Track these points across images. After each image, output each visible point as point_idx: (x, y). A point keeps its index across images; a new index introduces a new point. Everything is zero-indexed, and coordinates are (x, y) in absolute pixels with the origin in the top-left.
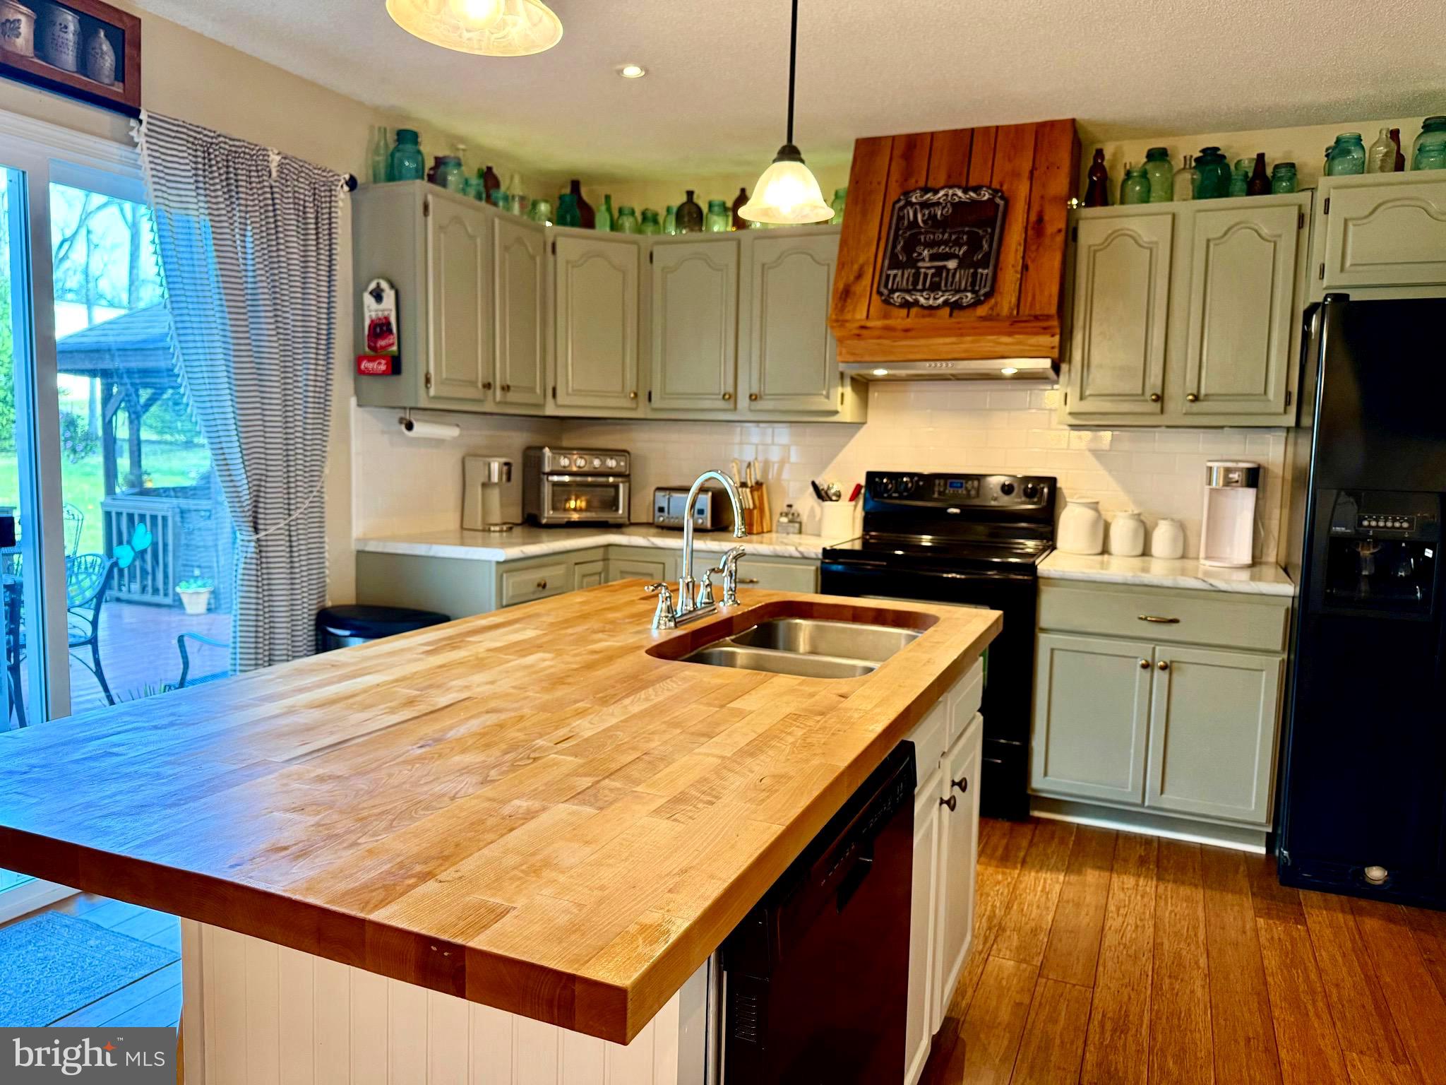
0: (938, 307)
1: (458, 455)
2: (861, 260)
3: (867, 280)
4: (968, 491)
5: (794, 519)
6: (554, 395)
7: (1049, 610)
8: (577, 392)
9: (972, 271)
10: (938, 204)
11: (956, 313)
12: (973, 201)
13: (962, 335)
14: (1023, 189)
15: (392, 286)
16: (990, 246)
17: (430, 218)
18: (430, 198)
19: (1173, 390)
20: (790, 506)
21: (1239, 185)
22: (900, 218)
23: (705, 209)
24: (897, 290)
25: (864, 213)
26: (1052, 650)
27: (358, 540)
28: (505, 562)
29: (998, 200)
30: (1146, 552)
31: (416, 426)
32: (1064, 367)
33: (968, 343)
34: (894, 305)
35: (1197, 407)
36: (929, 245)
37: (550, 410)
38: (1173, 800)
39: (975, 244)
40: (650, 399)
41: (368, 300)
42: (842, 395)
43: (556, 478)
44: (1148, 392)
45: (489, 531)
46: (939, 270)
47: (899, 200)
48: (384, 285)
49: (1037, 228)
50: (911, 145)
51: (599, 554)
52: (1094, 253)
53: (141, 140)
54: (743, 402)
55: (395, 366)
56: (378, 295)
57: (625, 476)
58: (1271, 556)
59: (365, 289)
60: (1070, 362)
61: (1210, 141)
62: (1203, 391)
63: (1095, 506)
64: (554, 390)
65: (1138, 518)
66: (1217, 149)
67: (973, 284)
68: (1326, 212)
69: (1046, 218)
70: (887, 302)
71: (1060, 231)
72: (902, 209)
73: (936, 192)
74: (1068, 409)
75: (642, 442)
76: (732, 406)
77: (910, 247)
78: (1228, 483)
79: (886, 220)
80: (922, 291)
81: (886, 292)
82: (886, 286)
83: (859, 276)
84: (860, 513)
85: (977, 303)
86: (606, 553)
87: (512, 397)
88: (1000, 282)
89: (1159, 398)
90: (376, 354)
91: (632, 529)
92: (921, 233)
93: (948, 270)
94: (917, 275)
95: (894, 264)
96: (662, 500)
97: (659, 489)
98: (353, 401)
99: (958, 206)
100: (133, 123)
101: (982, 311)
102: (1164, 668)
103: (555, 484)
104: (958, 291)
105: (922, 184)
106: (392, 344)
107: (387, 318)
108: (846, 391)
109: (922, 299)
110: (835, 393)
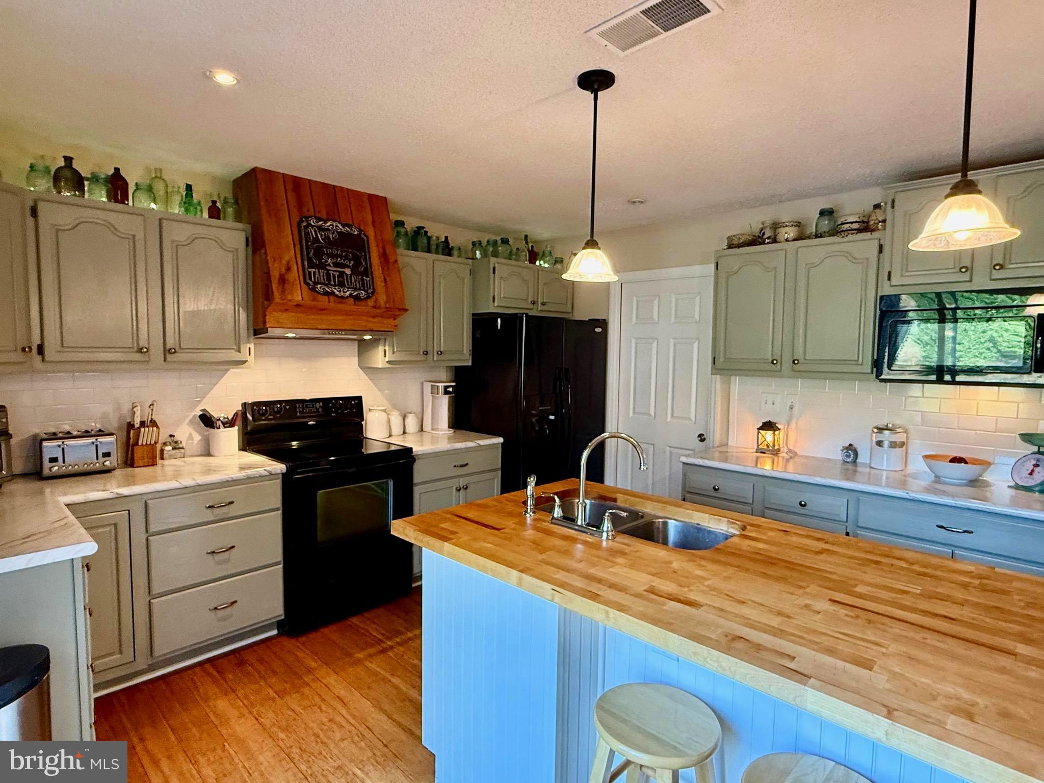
0: (347, 298)
2: (287, 258)
3: (294, 272)
4: (318, 410)
5: (176, 445)
9: (360, 277)
10: (328, 230)
11: (354, 302)
12: (348, 234)
14: (371, 233)
16: (366, 263)
19: (432, 348)
20: (171, 436)
22: (307, 234)
24: (318, 283)
25: (278, 223)
26: (422, 493)
29: (363, 236)
30: (405, 432)
34: (319, 293)
35: (442, 357)
36: (330, 256)
39: (357, 261)
40: (42, 353)
42: (249, 347)
44: (422, 350)
46: (341, 274)
47: (301, 221)
49: (384, 257)
50: (296, 185)
66: (422, 228)
67: (363, 285)
68: (494, 273)
69: (388, 252)
70: (313, 290)
72: (306, 227)
73: (325, 221)
74: (387, 359)
77: (319, 253)
79: (296, 232)
80: (335, 285)
81: (310, 283)
82: (310, 279)
83: (288, 269)
85: (369, 297)
88: (375, 286)
89: (426, 353)
92: (323, 247)
93: (347, 275)
94: (328, 275)
95: (311, 264)
99: (340, 234)
101: (371, 302)
102: (464, 489)
104: (356, 289)
105: (314, 214)
108: (252, 346)
109: (336, 291)
110: (244, 348)
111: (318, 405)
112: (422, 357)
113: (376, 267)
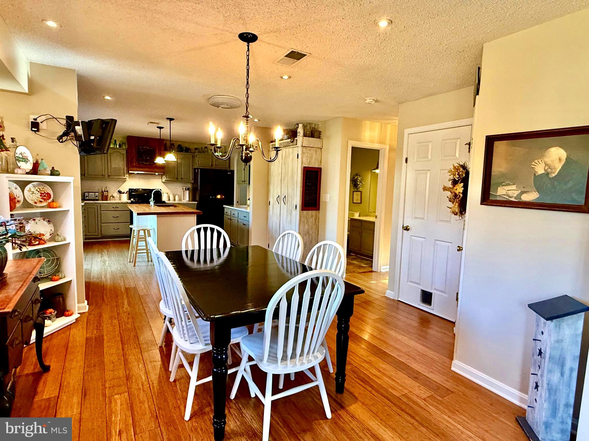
0: (147, 164)
2: (133, 156)
3: (134, 160)
5: (113, 197)
9: (152, 159)
10: (144, 148)
12: (150, 149)
13: (150, 168)
14: (157, 148)
19: (179, 177)
20: (113, 195)
21: (184, 151)
24: (140, 161)
25: (132, 148)
29: (154, 149)
30: (175, 199)
33: (151, 170)
34: (140, 163)
35: (182, 180)
40: (84, 175)
44: (176, 178)
47: (138, 147)
50: (138, 139)
54: (107, 176)
58: (190, 200)
61: (180, 143)
62: (182, 177)
65: (173, 195)
68: (196, 157)
69: (161, 153)
74: (165, 179)
76: (104, 177)
78: (186, 190)
79: (136, 150)
80: (144, 162)
82: (138, 160)
84: (128, 196)
92: (142, 153)
94: (143, 159)
95: (139, 157)
97: (86, 192)
101: (154, 165)
104: (150, 162)
108: (128, 175)
110: (126, 176)
111: (148, 190)
112: (176, 180)
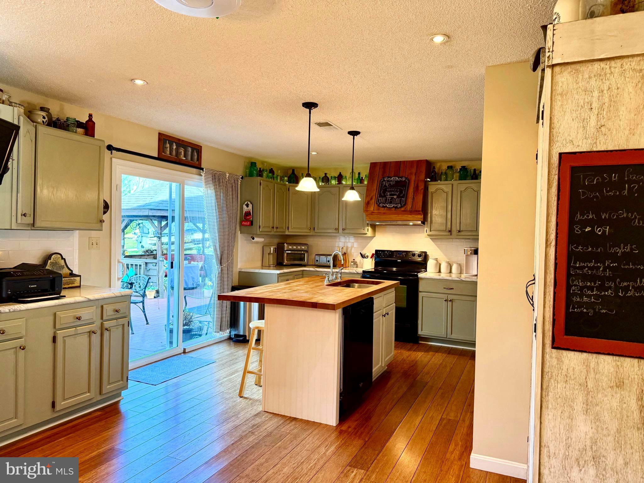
0: (392, 208)
1: (262, 246)
2: (372, 195)
3: (373, 200)
4: (403, 256)
5: (355, 263)
6: (288, 229)
7: (422, 286)
8: (294, 228)
10: (392, 181)
11: (396, 209)
12: (401, 181)
13: (399, 215)
14: (413, 178)
15: (251, 203)
16: (405, 192)
17: (261, 186)
18: (261, 181)
19: (454, 229)
20: (354, 260)
21: (470, 177)
22: (382, 184)
23: (330, 178)
24: (381, 203)
25: (373, 182)
26: (423, 297)
27: (239, 268)
28: (280, 274)
29: (407, 181)
30: (451, 272)
31: (255, 239)
32: (426, 223)
33: (400, 217)
34: (381, 207)
35: (460, 234)
36: (389, 191)
37: (287, 233)
38: (454, 336)
39: (401, 192)
40: (314, 230)
41: (245, 206)
42: (368, 229)
43: (287, 252)
44: (447, 230)
45: (270, 266)
46: (392, 198)
47: (381, 180)
48: (249, 203)
49: (417, 188)
50: (385, 165)
51: (301, 273)
52: (432, 193)
53: (203, 175)
54: (341, 230)
55: (252, 224)
56: (247, 205)
57: (307, 251)
59: (244, 204)
60: (427, 222)
61: (464, 164)
62: (461, 230)
63: (436, 260)
64: (288, 227)
66: (465, 166)
67: (400, 202)
69: (419, 185)
70: (379, 206)
71: (422, 189)
72: (382, 182)
73: (391, 178)
74: (427, 234)
75: (310, 241)
76: (337, 232)
77: (384, 192)
78: (470, 253)
79: (378, 185)
80: (388, 203)
81: (378, 203)
82: (378, 202)
83: (371, 199)
84: (374, 261)
85: (401, 207)
86: (303, 273)
87: (278, 230)
88: (407, 202)
89: (450, 231)
90: (247, 220)
91: (309, 266)
92: (387, 188)
93: (394, 198)
94: (386, 199)
95: (380, 196)
96: (317, 258)
97: (316, 255)
98: (239, 232)
99: (397, 182)
100: (201, 171)
101: (403, 209)
102: (450, 301)
103: (288, 254)
104: (397, 204)
105: (388, 175)
106: (251, 218)
107: (250, 211)
109: (387, 206)
110: (366, 229)
111: (403, 254)
112: (447, 233)
113: (411, 193)
